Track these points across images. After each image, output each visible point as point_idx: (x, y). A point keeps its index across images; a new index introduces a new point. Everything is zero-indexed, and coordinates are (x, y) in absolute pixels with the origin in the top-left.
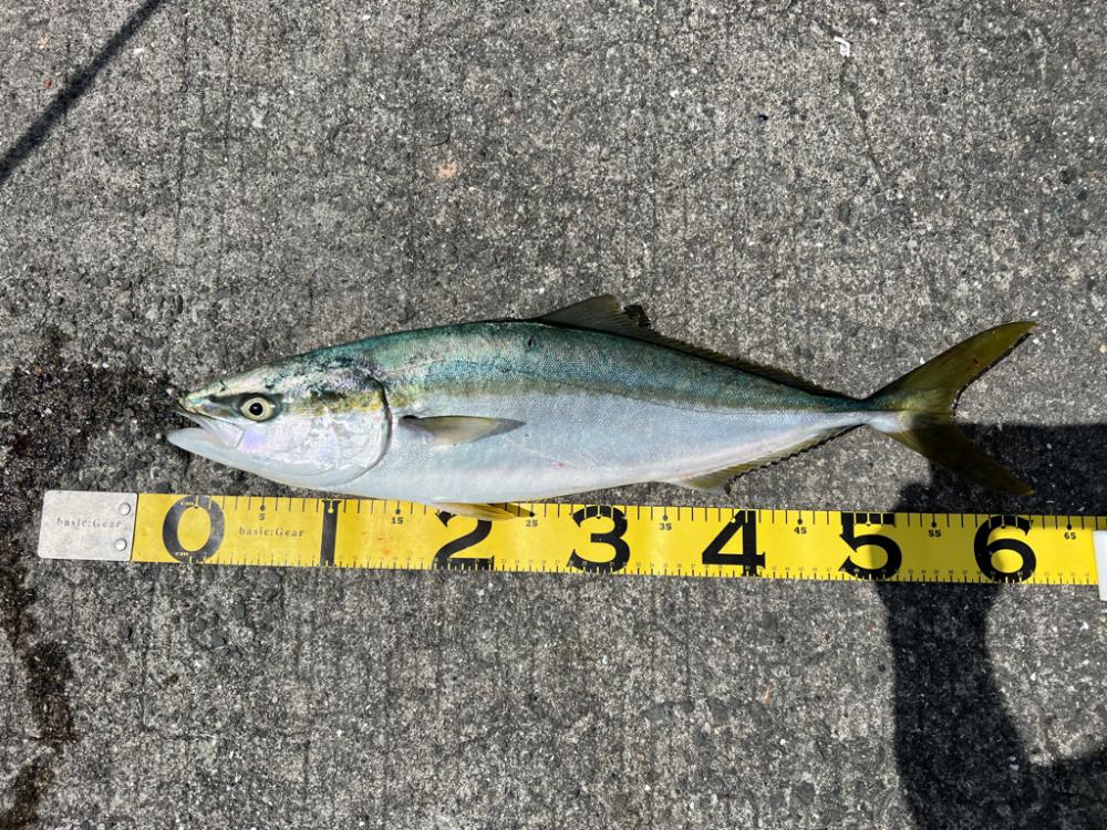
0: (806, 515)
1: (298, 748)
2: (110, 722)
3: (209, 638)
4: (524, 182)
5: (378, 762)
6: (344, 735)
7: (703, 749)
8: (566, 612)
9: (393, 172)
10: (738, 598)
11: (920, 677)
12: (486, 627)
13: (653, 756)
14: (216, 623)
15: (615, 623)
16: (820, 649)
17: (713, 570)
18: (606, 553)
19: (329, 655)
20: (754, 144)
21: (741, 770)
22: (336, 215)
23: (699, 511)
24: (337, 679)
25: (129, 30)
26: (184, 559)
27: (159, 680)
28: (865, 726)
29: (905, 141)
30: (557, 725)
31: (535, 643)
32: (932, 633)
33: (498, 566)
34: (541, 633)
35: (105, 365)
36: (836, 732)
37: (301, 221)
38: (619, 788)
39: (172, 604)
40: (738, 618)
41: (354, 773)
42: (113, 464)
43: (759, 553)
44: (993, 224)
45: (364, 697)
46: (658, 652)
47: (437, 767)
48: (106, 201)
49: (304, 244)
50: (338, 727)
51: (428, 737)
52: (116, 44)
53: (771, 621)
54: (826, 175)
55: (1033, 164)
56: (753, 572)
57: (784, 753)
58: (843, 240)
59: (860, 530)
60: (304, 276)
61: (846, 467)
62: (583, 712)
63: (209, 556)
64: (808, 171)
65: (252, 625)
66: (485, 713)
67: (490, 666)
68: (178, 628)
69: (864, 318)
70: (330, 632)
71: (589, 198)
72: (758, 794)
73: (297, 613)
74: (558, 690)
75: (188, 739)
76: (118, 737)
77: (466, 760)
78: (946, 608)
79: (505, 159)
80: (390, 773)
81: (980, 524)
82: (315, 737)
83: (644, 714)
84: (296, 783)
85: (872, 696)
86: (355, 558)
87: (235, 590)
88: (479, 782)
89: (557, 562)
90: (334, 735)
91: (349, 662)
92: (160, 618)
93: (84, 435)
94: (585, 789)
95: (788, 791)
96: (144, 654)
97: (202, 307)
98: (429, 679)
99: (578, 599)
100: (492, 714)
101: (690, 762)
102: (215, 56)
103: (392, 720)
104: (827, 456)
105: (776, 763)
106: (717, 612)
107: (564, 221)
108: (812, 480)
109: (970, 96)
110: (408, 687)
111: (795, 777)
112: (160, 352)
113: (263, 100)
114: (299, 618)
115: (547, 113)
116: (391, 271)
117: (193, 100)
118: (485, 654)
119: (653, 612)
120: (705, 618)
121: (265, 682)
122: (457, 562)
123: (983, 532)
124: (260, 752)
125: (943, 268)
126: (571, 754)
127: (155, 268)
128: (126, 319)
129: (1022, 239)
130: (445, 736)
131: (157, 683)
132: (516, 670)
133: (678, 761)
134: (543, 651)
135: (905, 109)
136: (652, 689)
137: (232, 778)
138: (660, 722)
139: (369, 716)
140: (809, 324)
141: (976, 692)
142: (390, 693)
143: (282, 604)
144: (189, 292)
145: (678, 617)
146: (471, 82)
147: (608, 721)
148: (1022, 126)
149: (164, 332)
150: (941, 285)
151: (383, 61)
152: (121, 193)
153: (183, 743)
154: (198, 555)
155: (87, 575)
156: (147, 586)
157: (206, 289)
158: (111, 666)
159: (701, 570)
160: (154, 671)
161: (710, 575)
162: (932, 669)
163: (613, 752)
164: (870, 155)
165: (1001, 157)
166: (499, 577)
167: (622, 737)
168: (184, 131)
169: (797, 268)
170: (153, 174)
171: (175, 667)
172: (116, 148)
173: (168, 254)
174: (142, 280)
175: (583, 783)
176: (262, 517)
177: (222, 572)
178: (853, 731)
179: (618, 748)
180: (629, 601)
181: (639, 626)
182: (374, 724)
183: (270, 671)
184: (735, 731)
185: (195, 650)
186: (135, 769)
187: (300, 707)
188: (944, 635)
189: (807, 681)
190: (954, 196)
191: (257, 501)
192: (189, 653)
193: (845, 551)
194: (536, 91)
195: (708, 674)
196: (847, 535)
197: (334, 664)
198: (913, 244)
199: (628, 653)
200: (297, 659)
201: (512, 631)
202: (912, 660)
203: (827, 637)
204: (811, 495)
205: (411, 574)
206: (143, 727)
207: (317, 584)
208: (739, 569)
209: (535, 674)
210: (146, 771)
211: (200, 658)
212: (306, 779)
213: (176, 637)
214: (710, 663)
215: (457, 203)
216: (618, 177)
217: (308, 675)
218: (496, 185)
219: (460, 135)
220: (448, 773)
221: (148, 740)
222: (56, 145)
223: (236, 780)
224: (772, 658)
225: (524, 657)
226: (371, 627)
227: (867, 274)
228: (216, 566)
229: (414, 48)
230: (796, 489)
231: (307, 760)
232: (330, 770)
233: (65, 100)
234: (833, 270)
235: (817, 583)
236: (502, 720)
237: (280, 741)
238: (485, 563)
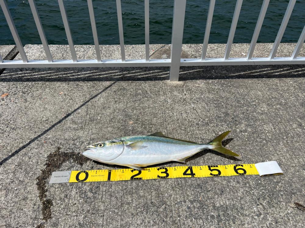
0: (201, 167)
1: (102, 216)
2: (60, 214)
3: (83, 196)
4: (144, 123)
5: (119, 218)
6: (112, 213)
7: (190, 210)
8: (157, 186)
9: (122, 123)
10: (191, 182)
11: (231, 193)
12: (141, 190)
13: (179, 212)
14: (85, 193)
15: (168, 187)
16: (209, 189)
17: (186, 176)
18: (165, 175)
19: (109, 197)
20: (181, 117)
21: (198, 213)
22: (112, 129)
23: (181, 167)
24: (110, 202)
25: (78, 108)
26: (80, 182)
27: (72, 204)
28: (222, 203)
29: (205, 115)
30: (158, 207)
31: (152, 192)
32: (231, 185)
33: (143, 179)
34: (153, 190)
35: (68, 152)
36: (216, 205)
37: (106, 130)
38: (173, 219)
39: (76, 190)
40: (192, 185)
41: (114, 221)
42: (67, 167)
43: (194, 173)
44: (222, 125)
45: (116, 205)
46: (177, 192)
47: (132, 218)
48: (71, 129)
49: (106, 133)
50: (110, 211)
51: (130, 212)
52: (75, 110)
53: (199, 185)
54: (193, 120)
55: (226, 117)
56: (193, 176)
57: (207, 209)
58: (198, 128)
59: (212, 168)
60: (106, 137)
61: (207, 159)
62: (163, 205)
63: (85, 181)
64: (190, 120)
65: (93, 193)
66: (142, 206)
67: (143, 197)
68: (77, 194)
69: (204, 138)
70: (109, 193)
71: (155, 124)
72: (203, 218)
73: (102, 190)
74: (157, 201)
75: (77, 216)
76: (61, 217)
77: (139, 216)
78: (232, 180)
79: (140, 120)
80: (122, 220)
81: (234, 166)
82: (105, 214)
83: (176, 204)
84: (100, 224)
85: (222, 197)
86: (115, 179)
87: (90, 187)
88: (142, 220)
89: (155, 177)
90: (109, 213)
91: (113, 199)
92: (73, 193)
93: (62, 163)
94: (165, 220)
95: (209, 217)
96: (69, 200)
97: (87, 142)
98: (130, 201)
99: (160, 184)
100: (144, 206)
101: (187, 212)
102: (92, 111)
103: (122, 209)
104: (203, 158)
105: (205, 211)
106: (188, 184)
107: (151, 127)
108: (201, 162)
109: (214, 110)
110: (125, 203)
111: (210, 214)
112: (78, 149)
113: (100, 115)
114: (103, 191)
115: (147, 115)
116: (121, 136)
117: (88, 116)
118: (142, 195)
119: (175, 185)
120: (186, 185)
121: (95, 203)
122: (135, 179)
123: (235, 167)
124: (93, 217)
125: (216, 130)
126: (161, 213)
127: (79, 137)
128: (73, 145)
129: (228, 126)
130: (134, 211)
131: (71, 205)
132: (148, 197)
133: (185, 212)
134: (154, 194)
135: (204, 112)
136: (177, 199)
137: (86, 224)
138: (179, 205)
139: (117, 209)
140: (195, 139)
141: (242, 195)
142: (122, 204)
143: (99, 189)
144: (85, 140)
145: (180, 185)
146: (135, 112)
147: (168, 206)
148: (224, 113)
149: (80, 146)
150: (216, 133)
151: (120, 110)
152: (74, 128)
153: (76, 217)
154: (83, 181)
155: (59, 186)
156: (71, 187)
157: (88, 140)
158: (61, 203)
159: (183, 176)
160: (71, 203)
162: (232, 191)
163: (170, 212)
164: (200, 117)
165: (221, 117)
166: (143, 181)
167: (172, 209)
168: (86, 120)
169: (191, 132)
170: (80, 125)
171: (76, 202)
172: (74, 122)
173: (82, 136)
174: (76, 139)
175: (165, 219)
176: (96, 173)
177: (87, 184)
178: (220, 204)
179: (171, 211)
180: (170, 183)
181: (172, 188)
182: (118, 210)
183: (96, 201)
184: (195, 206)
185: (80, 198)
186: (64, 223)
187: (102, 208)
188: (233, 185)
189: (208, 195)
190: (215, 121)
191: (95, 171)
192: (79, 199)
193: (210, 172)
194: (145, 112)
195: (188, 195)
196: (210, 169)
197: (110, 199)
198: (210, 128)
199: (171, 193)
200: (102, 199)
201: (147, 190)
202: (228, 190)
203: (210, 187)
204: (201, 164)
205: (126, 181)
206: (67, 215)
207: (106, 185)
208: (190, 176)
209: (152, 198)
210: (66, 224)
211: (81, 199)
212: (103, 223)
213: (76, 196)
214: (188, 193)
215: (133, 126)
216: (160, 122)
217: (104, 202)
218: (139, 124)
219: (133, 118)
220: (135, 219)
221: (68, 217)
222: (64, 123)
223: (87, 224)
224: (200, 192)
225: (150, 195)
226: (118, 192)
227: (204, 132)
228: (86, 182)
229: (125, 109)
230: (199, 163)
231: (103, 219)
232: (109, 220)
233: (66, 117)
234: (198, 132)
235: (206, 177)
236: (146, 207)
237: (97, 215)
238: (140, 178)
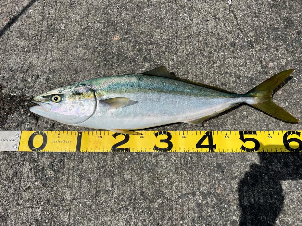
0: (228, 132)
1: (67, 210)
2: (8, 202)
3: (41, 175)
4: (138, 40)
5: (93, 214)
6: (82, 206)
7: (199, 209)
8: (153, 165)
9: (101, 39)
10: (208, 159)
11: (270, 183)
12: (128, 170)
13: (183, 211)
14: (43, 170)
15: (169, 168)
16: (236, 175)
17: (200, 150)
18: (165, 145)
19: (78, 180)
20: (205, 27)
21: (212, 216)
22: (84, 51)
23: (194, 132)
24: (80, 187)
25: (28, 6)
26: (34, 150)
28: (253, 200)
29: (250, 25)
30: (151, 201)
31: (143, 175)
32: (272, 169)
33: (131, 151)
34: (145, 171)
35: (15, 94)
36: (243, 202)
37: (74, 53)
38: (172, 222)
39: (30, 165)
40: (209, 165)
41: (85, 219)
42: (15, 123)
43: (214, 144)
44: (278, 46)
45: (88, 193)
46: (183, 177)
47: (112, 216)
48: (19, 49)
49: (75, 59)
50: (80, 203)
51: (109, 206)
52: (25, 9)
53: (219, 166)
54: (227, 35)
55: (288, 30)
56: (212, 150)
57: (226, 210)
58: (233, 52)
59: (246, 136)
60: (74, 68)
61: (240, 117)
62: (159, 197)
63: (42, 149)
64: (221, 34)
65: (54, 171)
66: (127, 198)
67: (129, 182)
68: (31, 172)
69: (242, 74)
70: (79, 172)
71: (158, 43)
72: (219, 224)
73: (68, 166)
74: (151, 190)
75: (32, 208)
76: (10, 207)
77: (121, 213)
78: (276, 161)
79: (133, 34)
80: (96, 218)
81: (284, 134)
82: (73, 206)
83: (179, 197)
84: (66, 222)
85: (254, 190)
86: (87, 149)
87: (49, 160)
88: (126, 221)
89: (150, 148)
90: (79, 206)
91: (84, 182)
92: (26, 169)
93: (7, 114)
94: (160, 223)
95: (229, 223)
96: (20, 180)
97: (44, 77)
98: (110, 187)
99: (157, 160)
100: (130, 198)
101: (195, 213)
102: (52, 11)
103: (97, 201)
104: (233, 114)
105: (224, 213)
106: (201, 163)
107: (150, 50)
108: (229, 122)
109: (267, 13)
110: (103, 190)
111: (231, 218)
112: (31, 90)
113: (64, 22)
114: (69, 168)
115: (145, 22)
116: (99, 65)
117: (45, 22)
118: (127, 179)
119: (181, 164)
120: (198, 166)
121: (57, 189)
122: (118, 149)
123: (285, 136)
124: (55, 212)
125: (264, 59)
126: (156, 211)
127: (31, 67)
128: (22, 81)
129: (287, 50)
130: (114, 206)
131: (23, 190)
132: (137, 183)
133: (191, 213)
134: (146, 177)
135: (248, 16)
136: (182, 189)
137: (45, 221)
138: (184, 200)
139: (90, 199)
140: (225, 76)
141: (289, 188)
142: (97, 192)
143: (64, 164)
144: (41, 73)
145: (189, 165)
146: (123, 15)
147: (168, 200)
148: (284, 20)
149: (33, 84)
150: (264, 64)
151: (98, 10)
152: (23, 47)
153: (30, 209)
154: (38, 149)
155: (5, 156)
156: (22, 159)
157: (46, 72)
158: (10, 184)
159: (196, 150)
160: (23, 186)
161: (199, 152)
162: (273, 181)
163: (170, 210)
164: (239, 29)
165: (278, 28)
166: (132, 154)
167: (172, 205)
168: (42, 31)
169: (220, 61)
170: (32, 42)
171: (30, 184)
172: (23, 35)
173: (35, 63)
174: (27, 70)
175: (160, 221)
176: (59, 137)
177: (46, 154)
178: (249, 202)
179: (171, 209)
180: (173, 161)
181: (177, 168)
182: (92, 202)
183: (59, 185)
184: (209, 202)
185: (36, 179)
186: (15, 218)
187: (68, 197)
188: (276, 169)
189: (232, 185)
190: (265, 39)
191: (57, 132)
192: (34, 180)
193: (241, 143)
194: (141, 16)
195: (200, 184)
196: (242, 138)
197: (80, 183)
198: (254, 52)
199: (173, 177)
200: (68, 181)
201: (136, 171)
202: (266, 178)
203: (238, 171)
204: (229, 126)
205: (104, 154)
206: (18, 204)
207: (75, 157)
208: (208, 150)
209: (143, 185)
210: (18, 218)
211: (37, 181)
212: (69, 221)
213: (30, 175)
214: (200, 180)
215: (119, 46)
216: (166, 38)
217: (71, 186)
218: (130, 41)
219: (120, 29)
220: (115, 218)
221: (19, 208)
222: (6, 36)
223: (47, 221)
224: (220, 178)
225: (140, 179)
226: (91, 171)
227: (241, 61)
228: (44, 152)
229: (107, 7)
230: (224, 125)
231: (70, 215)
232: (77, 217)
233: (10, 24)
234: (231, 61)
235: (233, 153)
236: (133, 200)
237: (61, 208)
238: (127, 150)
